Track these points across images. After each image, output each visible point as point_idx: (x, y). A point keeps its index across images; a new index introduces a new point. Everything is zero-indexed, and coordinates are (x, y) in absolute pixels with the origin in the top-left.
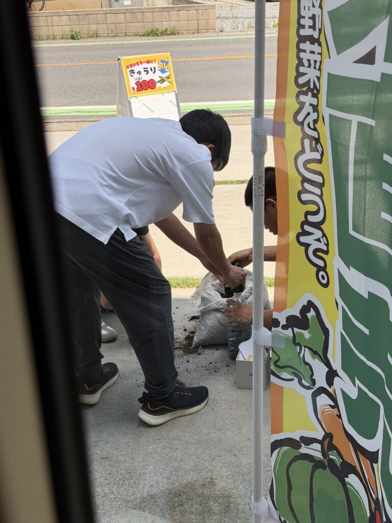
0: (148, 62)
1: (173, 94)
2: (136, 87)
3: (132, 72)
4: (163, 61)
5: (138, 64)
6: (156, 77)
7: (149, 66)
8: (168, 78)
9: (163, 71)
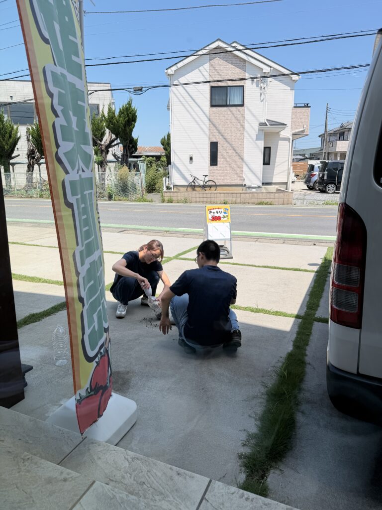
0: (219, 208)
1: (229, 224)
2: (211, 219)
3: (211, 212)
4: (226, 209)
5: (214, 209)
6: (221, 215)
7: (219, 210)
8: (227, 216)
9: (225, 213)
